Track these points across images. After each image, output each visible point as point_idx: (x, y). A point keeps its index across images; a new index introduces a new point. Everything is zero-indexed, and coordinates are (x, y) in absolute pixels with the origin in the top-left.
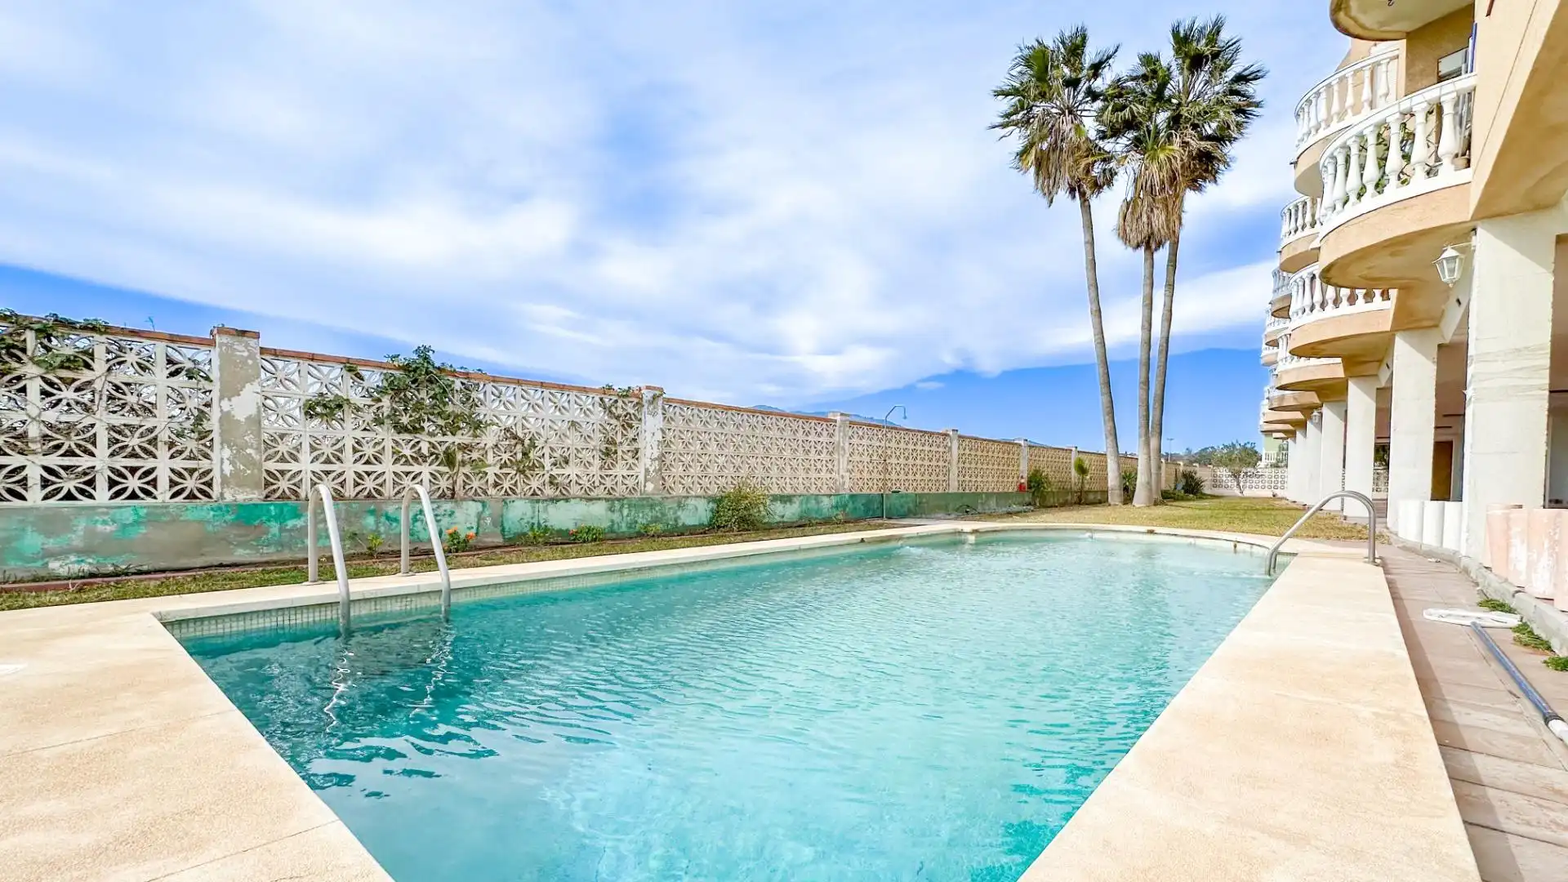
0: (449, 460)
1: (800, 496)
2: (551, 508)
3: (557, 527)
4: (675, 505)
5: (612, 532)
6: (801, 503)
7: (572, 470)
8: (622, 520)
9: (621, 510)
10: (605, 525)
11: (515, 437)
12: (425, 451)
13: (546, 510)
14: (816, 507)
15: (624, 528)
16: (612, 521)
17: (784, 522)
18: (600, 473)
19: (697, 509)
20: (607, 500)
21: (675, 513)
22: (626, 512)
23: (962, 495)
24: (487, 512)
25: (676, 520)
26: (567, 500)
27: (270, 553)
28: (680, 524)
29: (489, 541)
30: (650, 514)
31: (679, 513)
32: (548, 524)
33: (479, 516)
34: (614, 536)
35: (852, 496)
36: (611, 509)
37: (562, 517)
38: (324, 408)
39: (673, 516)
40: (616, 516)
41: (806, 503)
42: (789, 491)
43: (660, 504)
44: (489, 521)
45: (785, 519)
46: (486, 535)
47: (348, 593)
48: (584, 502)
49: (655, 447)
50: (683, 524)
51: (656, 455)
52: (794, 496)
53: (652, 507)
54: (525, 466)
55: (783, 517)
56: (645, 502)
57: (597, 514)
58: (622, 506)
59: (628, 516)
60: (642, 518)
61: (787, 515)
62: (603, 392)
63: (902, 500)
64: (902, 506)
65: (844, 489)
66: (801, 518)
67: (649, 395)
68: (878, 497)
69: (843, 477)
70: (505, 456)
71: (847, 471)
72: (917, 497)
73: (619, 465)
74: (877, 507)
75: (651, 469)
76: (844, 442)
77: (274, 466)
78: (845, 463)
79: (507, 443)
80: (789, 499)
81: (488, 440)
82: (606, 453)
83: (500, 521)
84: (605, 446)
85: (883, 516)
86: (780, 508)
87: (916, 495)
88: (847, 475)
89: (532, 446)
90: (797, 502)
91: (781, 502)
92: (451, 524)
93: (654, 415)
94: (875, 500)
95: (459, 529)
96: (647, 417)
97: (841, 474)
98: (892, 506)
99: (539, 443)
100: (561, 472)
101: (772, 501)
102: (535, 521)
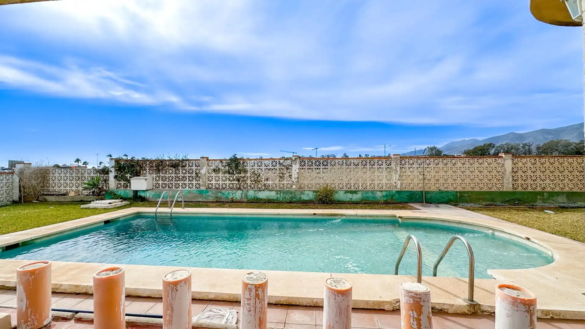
0: (239, 180)
1: (361, 191)
2: (259, 193)
3: (261, 198)
4: (300, 193)
6: (363, 194)
7: (270, 182)
8: (281, 197)
9: (280, 194)
10: (275, 198)
11: (255, 174)
12: (235, 179)
13: (258, 192)
14: (372, 196)
15: (281, 199)
16: (277, 197)
17: (351, 201)
18: (279, 183)
19: (308, 194)
20: (276, 191)
22: (282, 195)
23: (514, 193)
24: (243, 193)
25: (300, 198)
26: (261, 191)
27: (204, 200)
28: (302, 199)
29: (243, 200)
30: (290, 196)
31: (301, 196)
32: (259, 197)
33: (241, 194)
34: (278, 201)
36: (277, 194)
37: (263, 195)
38: (216, 171)
39: (299, 197)
40: (279, 196)
41: (366, 194)
43: (294, 192)
44: (244, 195)
45: (353, 200)
46: (243, 199)
47: (156, 211)
48: (266, 191)
49: (296, 174)
51: (296, 177)
52: (359, 191)
53: (291, 193)
54: (257, 181)
55: (351, 199)
56: (289, 192)
57: (272, 195)
58: (281, 193)
60: (288, 197)
61: (354, 198)
62: (280, 159)
63: (442, 194)
64: (442, 197)
65: (397, 188)
66: (363, 200)
67: (294, 158)
68: (419, 193)
69: (395, 183)
70: (252, 179)
71: (399, 180)
72: (458, 193)
73: (285, 180)
74: (419, 197)
75: (295, 181)
76: (395, 167)
77: (209, 182)
78: (398, 176)
79: (253, 175)
80: (355, 192)
81: (248, 175)
82: (281, 177)
83: (246, 195)
84: (281, 175)
85: (423, 202)
86: (350, 196)
87: (457, 192)
88: (399, 182)
89: (259, 176)
90: (360, 193)
91: (350, 193)
92: (235, 196)
93: (295, 164)
94: (417, 194)
95: (237, 197)
96: (293, 165)
97: (394, 181)
98: (432, 197)
99: (261, 175)
100: (267, 182)
101: (345, 193)
102: (255, 196)
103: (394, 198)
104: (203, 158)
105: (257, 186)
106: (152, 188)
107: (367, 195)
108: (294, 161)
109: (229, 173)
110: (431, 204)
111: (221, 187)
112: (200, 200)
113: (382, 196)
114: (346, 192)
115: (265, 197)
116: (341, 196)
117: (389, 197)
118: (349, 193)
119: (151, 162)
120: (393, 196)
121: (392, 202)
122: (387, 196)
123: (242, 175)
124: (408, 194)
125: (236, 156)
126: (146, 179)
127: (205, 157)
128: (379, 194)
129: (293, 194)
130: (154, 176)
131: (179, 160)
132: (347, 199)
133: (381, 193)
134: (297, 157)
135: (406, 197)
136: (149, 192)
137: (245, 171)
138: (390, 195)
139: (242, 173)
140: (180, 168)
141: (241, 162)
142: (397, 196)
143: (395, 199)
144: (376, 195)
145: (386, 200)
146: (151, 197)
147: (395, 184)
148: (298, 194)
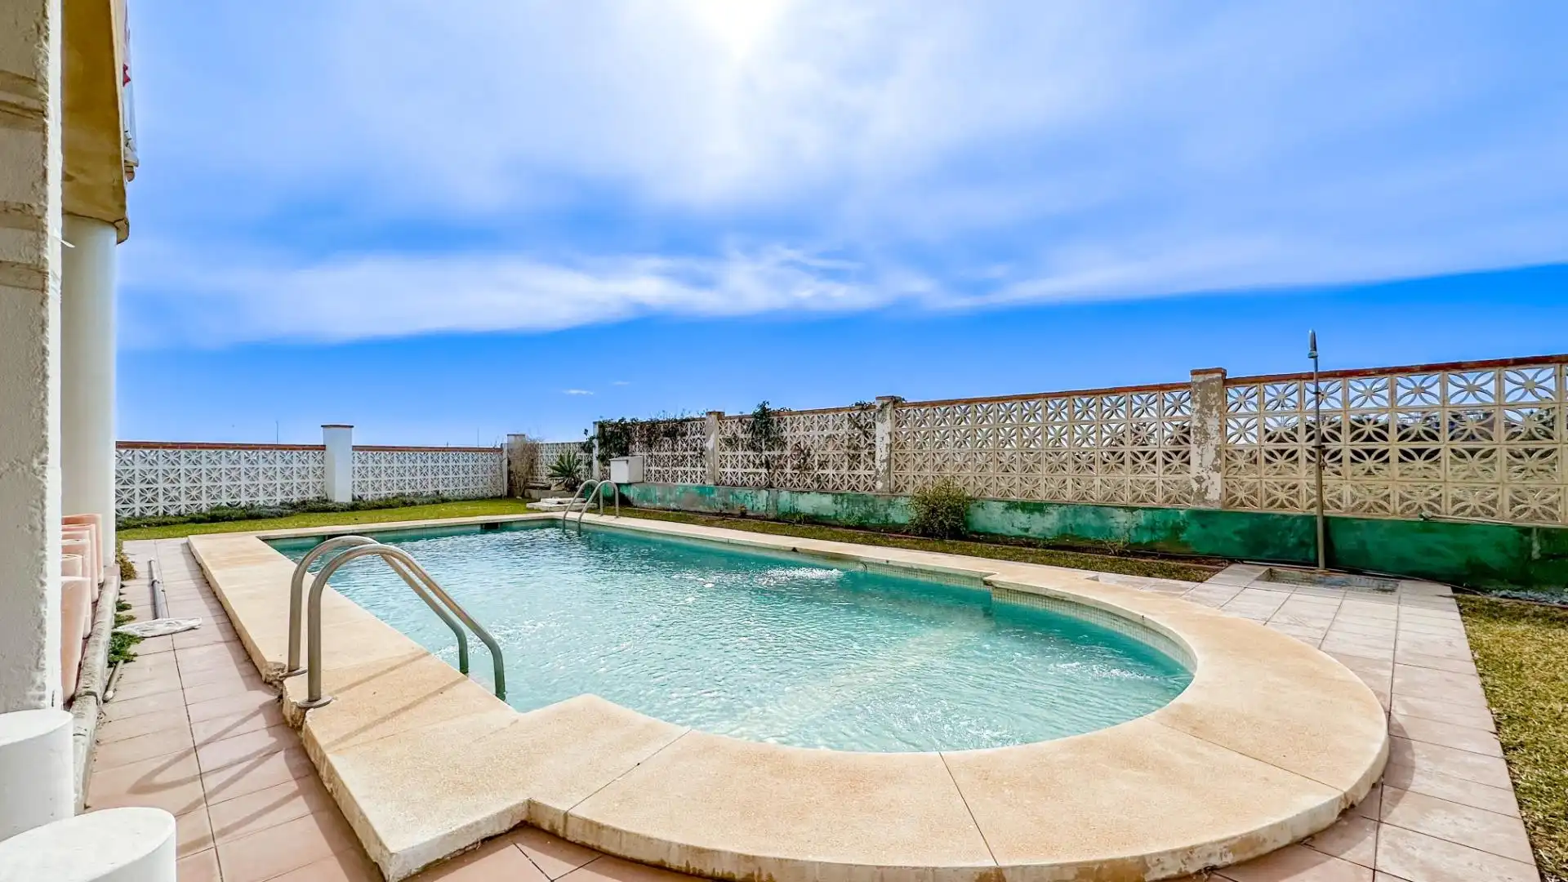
0: (770, 466)
1: (1060, 505)
2: (804, 498)
4: (885, 503)
5: (836, 519)
6: (1063, 516)
7: (830, 471)
8: (843, 510)
9: (842, 503)
10: (832, 513)
11: (800, 449)
12: (763, 461)
13: (797, 497)
14: (1096, 523)
15: (843, 517)
16: (836, 511)
17: (1027, 538)
18: (848, 473)
20: (833, 494)
21: (886, 510)
22: (845, 505)
24: (771, 497)
25: (887, 516)
26: (808, 493)
28: (890, 521)
30: (864, 508)
31: (889, 511)
33: (769, 499)
35: (1198, 514)
36: (835, 502)
37: (809, 503)
38: (732, 443)
39: (884, 514)
40: (839, 508)
41: (1076, 517)
42: (1042, 495)
43: (873, 501)
44: (772, 502)
45: (1030, 533)
48: (818, 495)
49: (884, 450)
50: (894, 522)
51: (884, 457)
52: (1050, 504)
54: (803, 467)
55: (1027, 530)
56: (860, 498)
58: (843, 500)
59: (847, 508)
60: (859, 511)
61: (1034, 528)
62: (851, 409)
63: (1429, 540)
64: (1429, 552)
65: (1205, 501)
66: (1064, 536)
67: (878, 405)
68: (1299, 521)
69: (1199, 480)
70: (795, 462)
71: (1217, 469)
72: (1534, 537)
73: (862, 466)
74: (1302, 544)
75: (881, 470)
76: (1200, 420)
77: (722, 470)
78: (1210, 455)
79: (796, 453)
80: (1039, 508)
81: (787, 453)
82: (853, 457)
83: (776, 502)
84: (852, 452)
85: (1317, 565)
86: (1021, 518)
87: (1527, 531)
88: (1217, 478)
89: (809, 455)
90: (1055, 513)
91: (1023, 510)
92: (757, 502)
93: (883, 421)
94: (1290, 529)
95: (760, 505)
96: (878, 424)
97: (1194, 474)
98: (1370, 547)
99: (812, 452)
100: (824, 472)
101: (1006, 509)
102: (792, 505)
103: (1184, 536)
104: (710, 413)
105: (805, 481)
106: (641, 480)
107: (1080, 520)
108: (880, 411)
109: (754, 449)
110: (1354, 577)
111: (740, 483)
112: (701, 508)
113: (1134, 526)
114: (1012, 506)
115: (811, 509)
116: (992, 518)
117: (1162, 534)
118: (1019, 511)
119: (642, 425)
120: (1177, 529)
121: (1174, 550)
122: (1152, 529)
123: (777, 453)
124: (1244, 525)
125: (767, 406)
126: (627, 461)
127: (714, 413)
128: (1122, 519)
129: (870, 504)
130: (646, 454)
131: (676, 421)
132: (1011, 529)
133: (1128, 514)
134: (885, 401)
135: (1237, 539)
136: (633, 487)
137: (783, 444)
138: (1165, 523)
139: (776, 448)
140: (679, 438)
141: (775, 418)
142: (1194, 529)
143: (1185, 544)
144: (1113, 521)
145: (1151, 542)
146: (636, 498)
147: (1195, 486)
148: (881, 505)
